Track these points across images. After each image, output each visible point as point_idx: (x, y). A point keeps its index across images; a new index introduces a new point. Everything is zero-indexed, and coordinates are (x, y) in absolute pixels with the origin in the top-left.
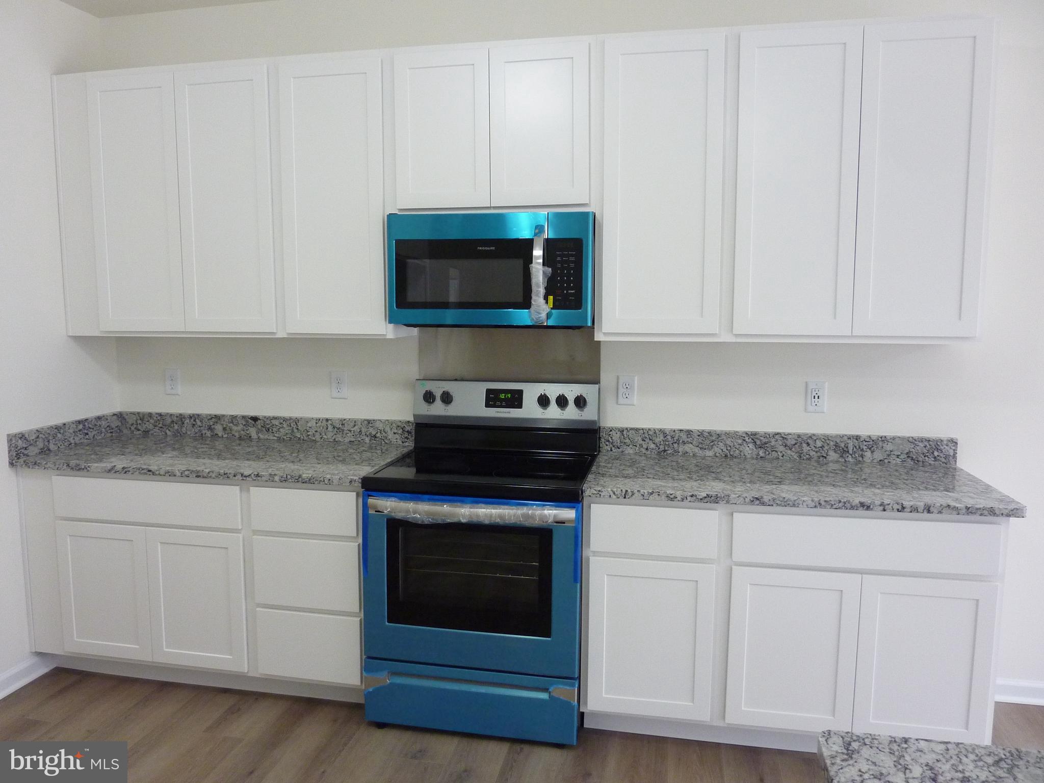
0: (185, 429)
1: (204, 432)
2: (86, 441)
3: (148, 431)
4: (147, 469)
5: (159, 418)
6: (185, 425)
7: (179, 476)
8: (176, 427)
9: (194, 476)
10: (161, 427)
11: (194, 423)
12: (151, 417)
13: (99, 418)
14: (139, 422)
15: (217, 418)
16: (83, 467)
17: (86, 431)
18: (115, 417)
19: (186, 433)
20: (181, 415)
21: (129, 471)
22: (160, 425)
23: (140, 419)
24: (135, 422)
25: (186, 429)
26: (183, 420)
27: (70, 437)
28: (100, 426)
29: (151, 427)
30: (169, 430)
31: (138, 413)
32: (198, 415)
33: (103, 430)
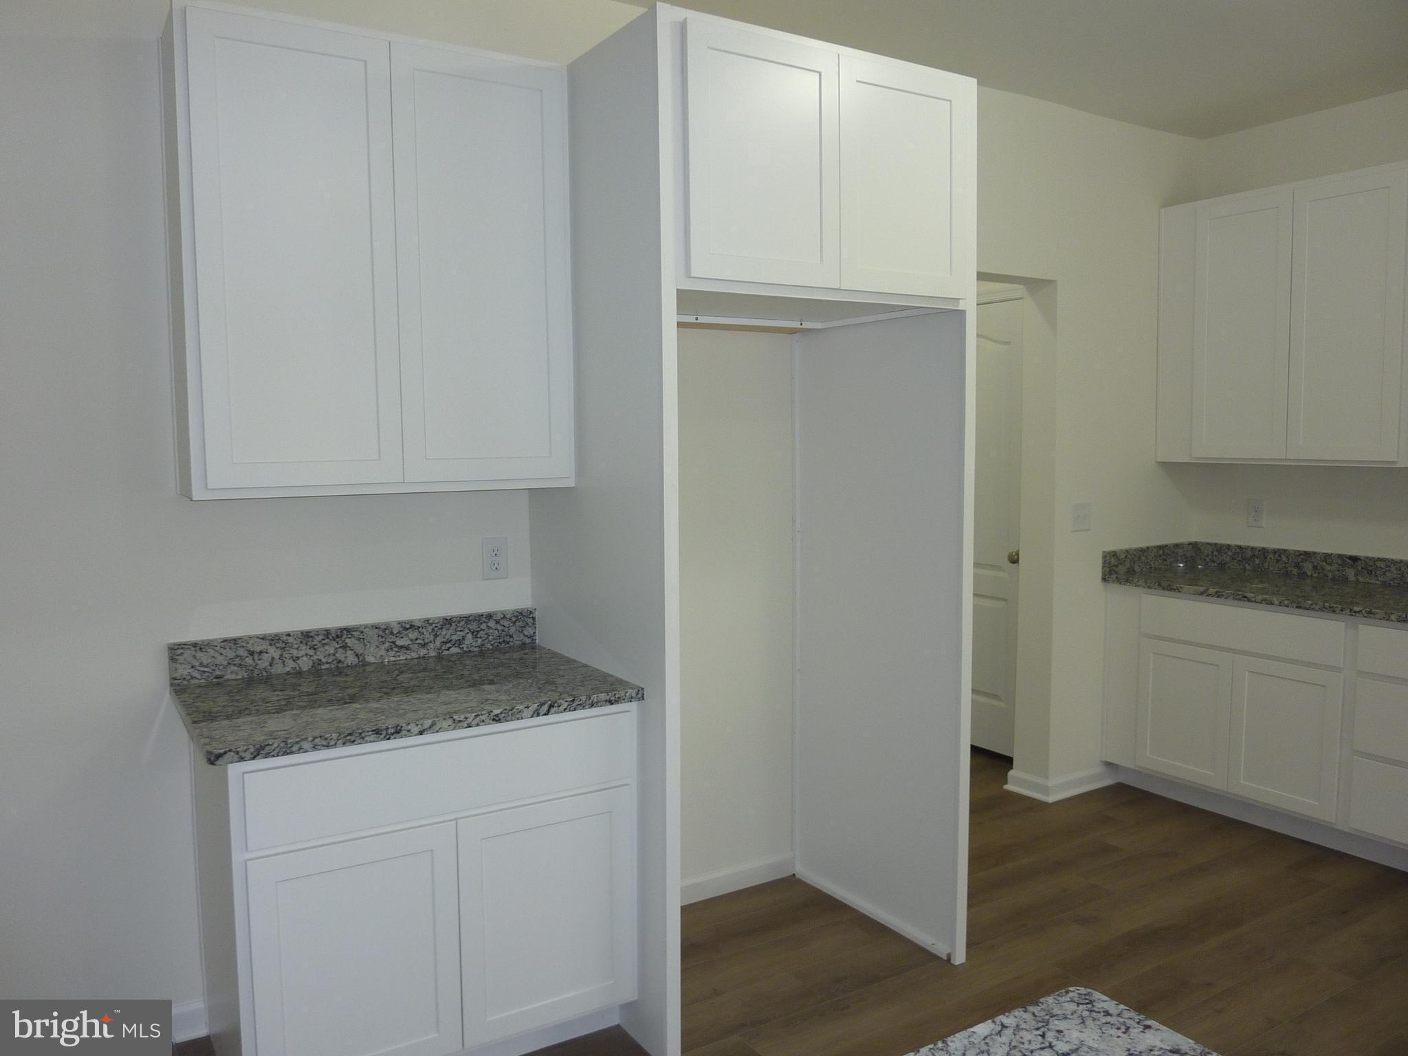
0: (1267, 564)
1: (1289, 569)
2: (1164, 567)
3: (1225, 564)
4: (1242, 594)
5: (1238, 550)
6: (1268, 560)
7: (1277, 605)
8: (1257, 561)
9: (1295, 606)
10: (1240, 561)
11: (1279, 558)
12: (1229, 549)
13: (1177, 546)
14: (1215, 553)
15: (1308, 555)
16: (1175, 588)
17: (1165, 557)
18: (1190, 547)
19: (1268, 568)
20: (1263, 549)
21: (1223, 595)
22: (1239, 558)
23: (1217, 551)
24: (1210, 553)
25: (1269, 564)
26: (1266, 554)
27: (1151, 561)
28: (1177, 553)
29: (1228, 559)
30: (1249, 564)
31: (1216, 544)
32: (1285, 550)
33: (1179, 558)
